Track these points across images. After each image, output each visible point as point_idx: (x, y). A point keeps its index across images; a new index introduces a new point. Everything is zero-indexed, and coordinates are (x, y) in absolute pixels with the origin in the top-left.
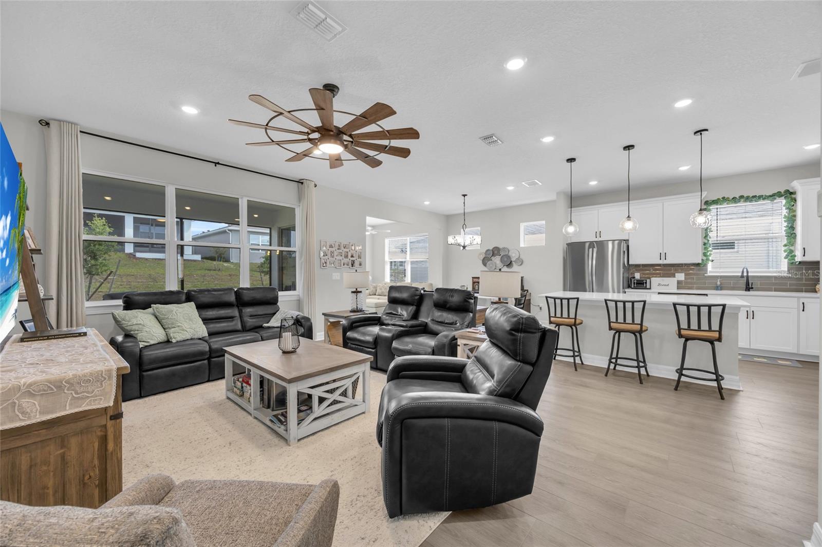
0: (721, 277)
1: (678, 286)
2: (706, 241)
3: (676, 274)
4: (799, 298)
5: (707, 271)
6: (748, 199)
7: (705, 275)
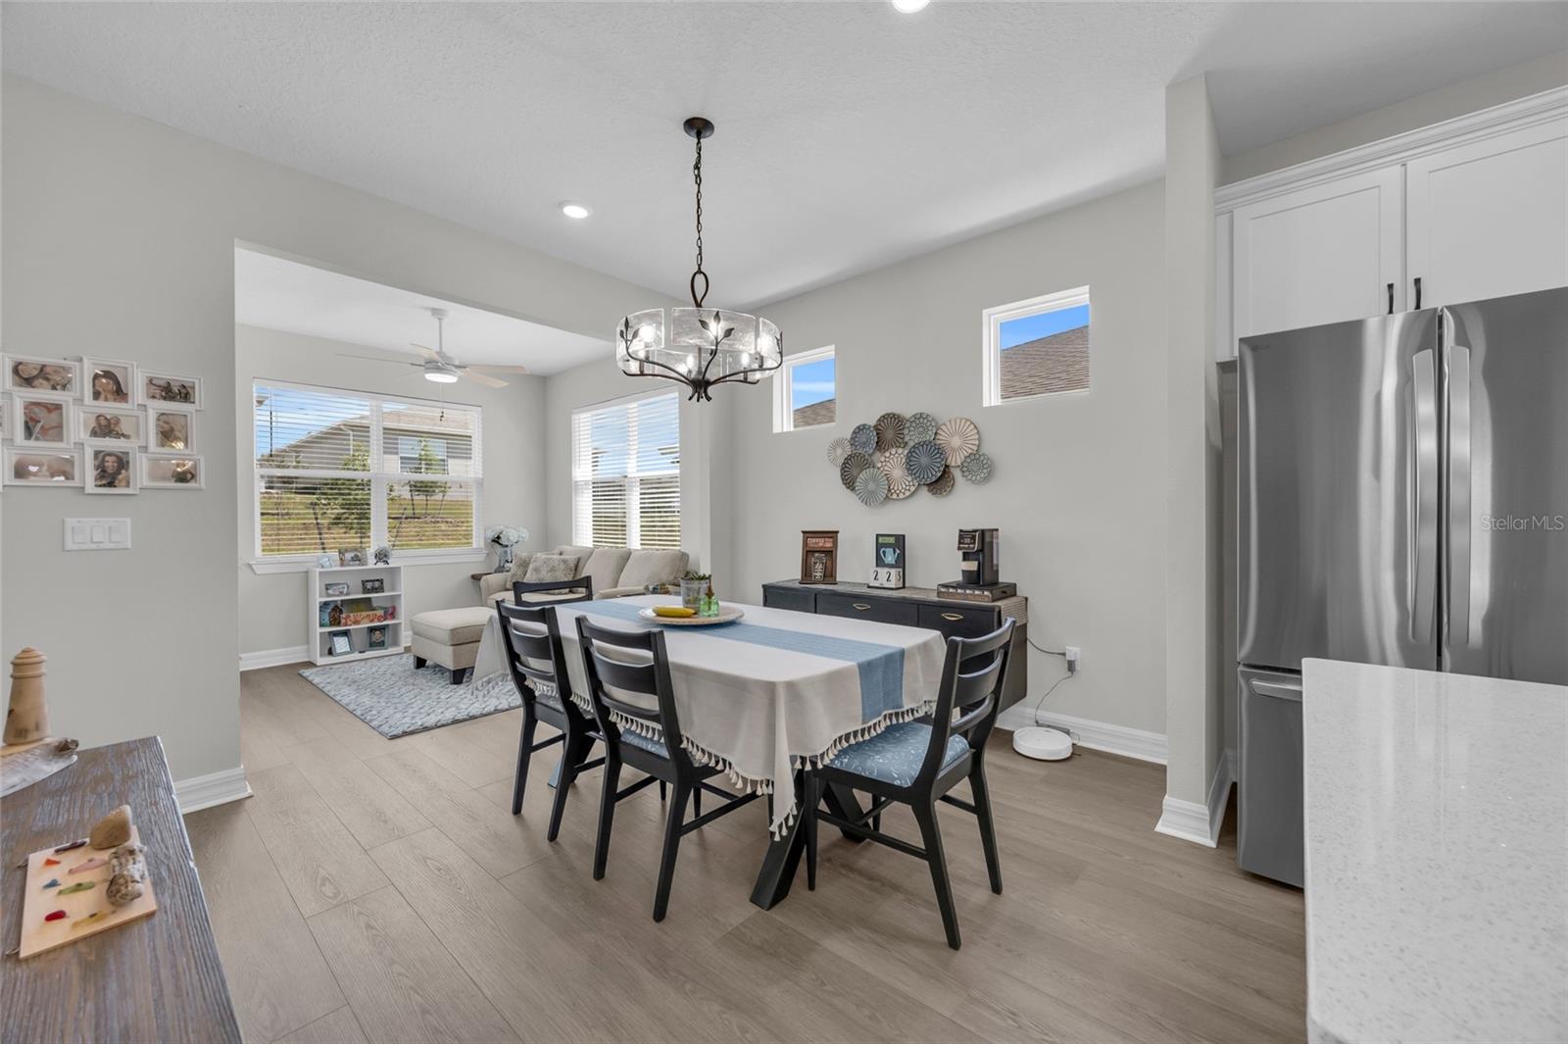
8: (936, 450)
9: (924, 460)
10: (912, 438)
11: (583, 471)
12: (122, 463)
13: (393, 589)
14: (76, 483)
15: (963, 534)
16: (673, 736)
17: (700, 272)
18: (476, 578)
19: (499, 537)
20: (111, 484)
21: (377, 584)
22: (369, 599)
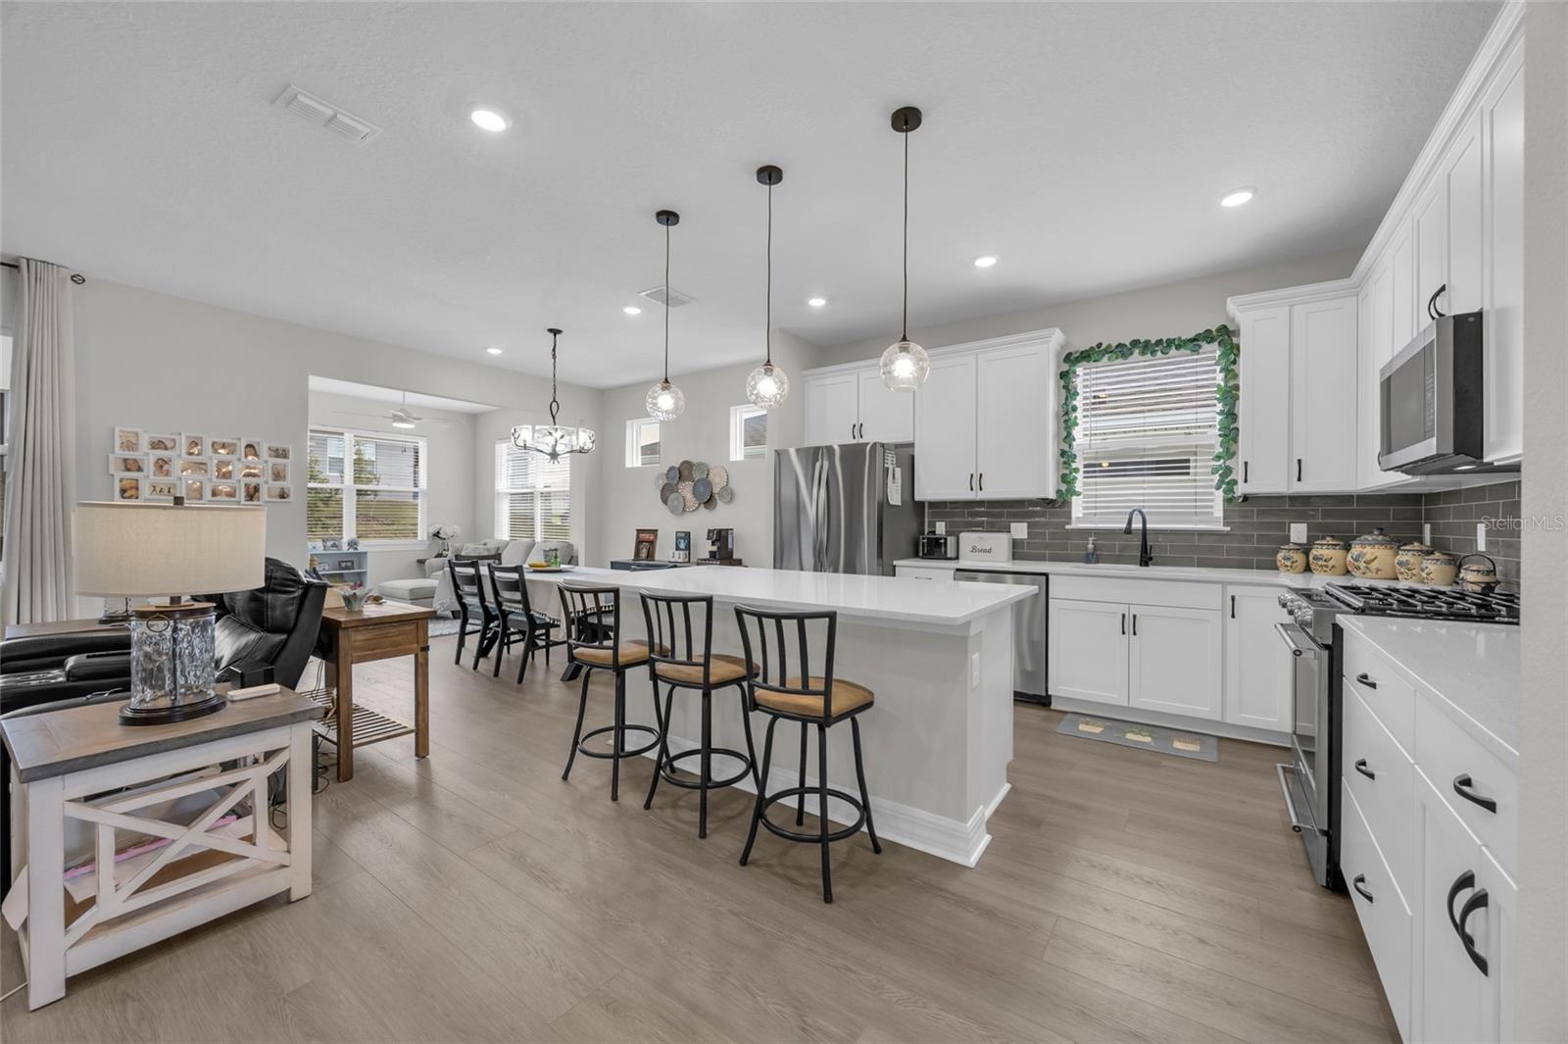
0: (1098, 533)
1: (1013, 553)
2: (1066, 447)
3: (1012, 525)
4: (1224, 584)
5: (1070, 517)
6: (1147, 347)
7: (1067, 527)
8: (707, 483)
9: (702, 489)
10: (697, 476)
11: (503, 484)
12: (256, 489)
13: (360, 568)
14: (237, 499)
15: (709, 531)
16: (527, 609)
17: (554, 401)
18: (421, 562)
19: (438, 533)
20: (251, 500)
21: (349, 564)
22: (342, 574)
